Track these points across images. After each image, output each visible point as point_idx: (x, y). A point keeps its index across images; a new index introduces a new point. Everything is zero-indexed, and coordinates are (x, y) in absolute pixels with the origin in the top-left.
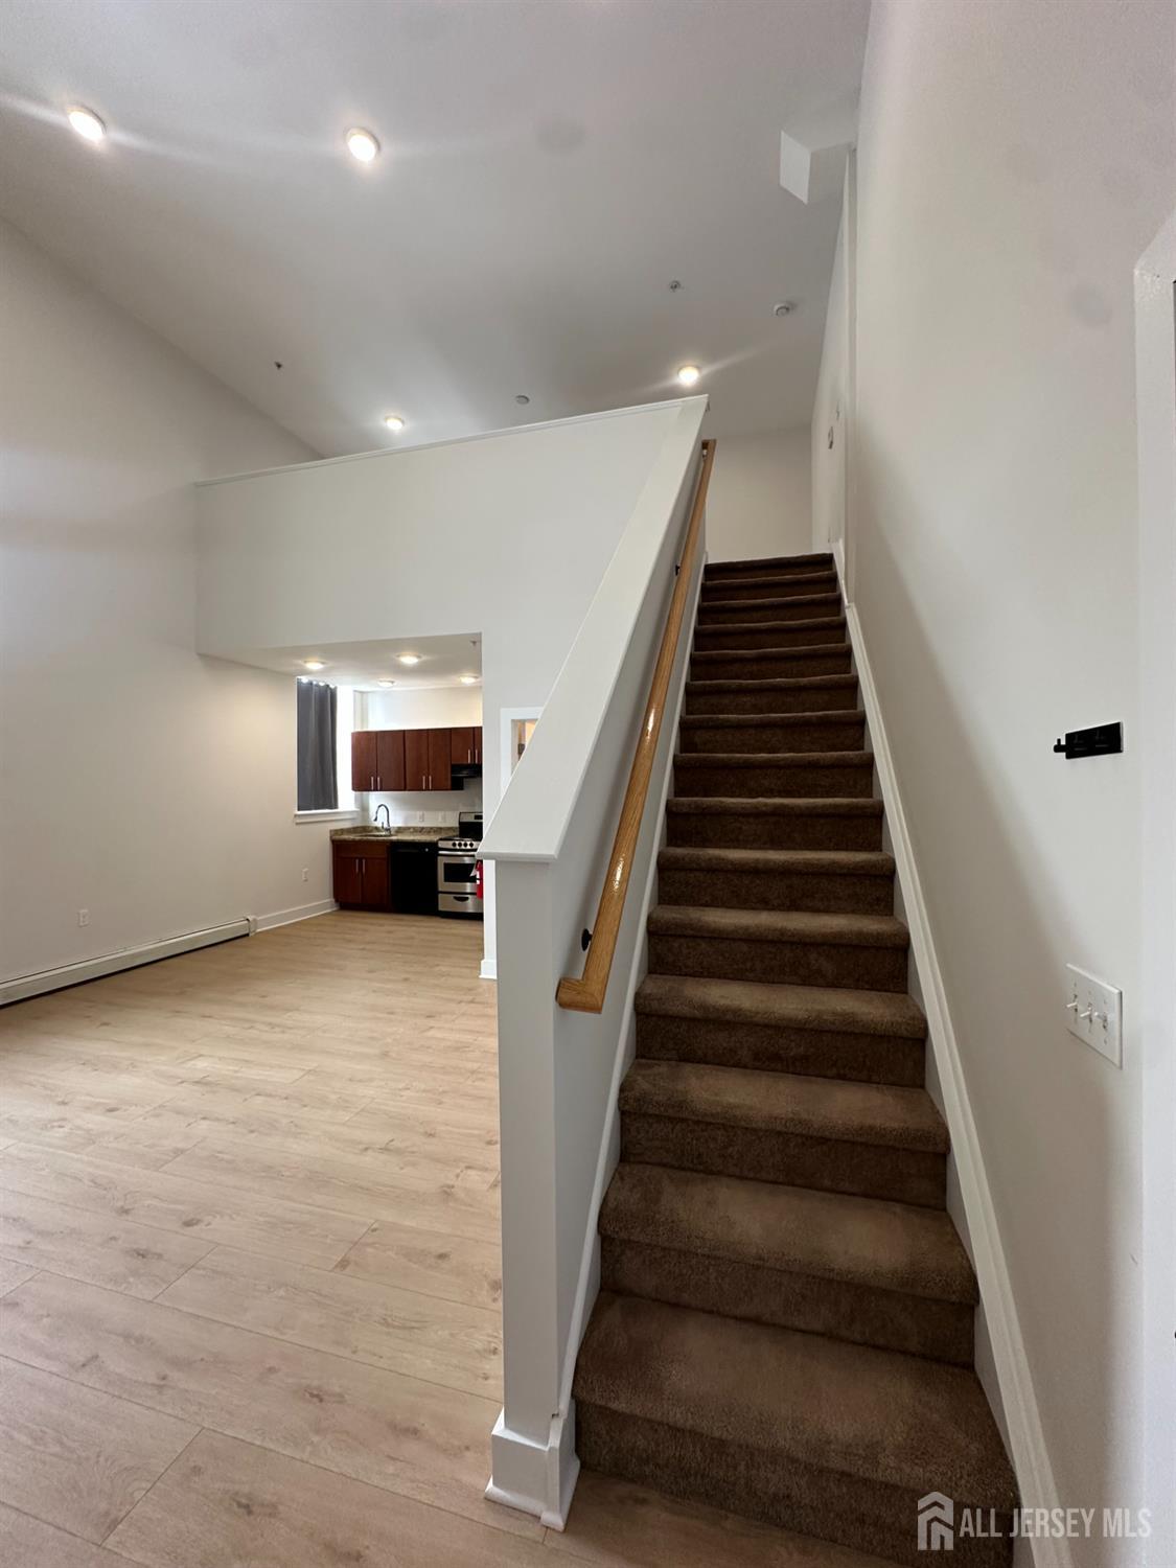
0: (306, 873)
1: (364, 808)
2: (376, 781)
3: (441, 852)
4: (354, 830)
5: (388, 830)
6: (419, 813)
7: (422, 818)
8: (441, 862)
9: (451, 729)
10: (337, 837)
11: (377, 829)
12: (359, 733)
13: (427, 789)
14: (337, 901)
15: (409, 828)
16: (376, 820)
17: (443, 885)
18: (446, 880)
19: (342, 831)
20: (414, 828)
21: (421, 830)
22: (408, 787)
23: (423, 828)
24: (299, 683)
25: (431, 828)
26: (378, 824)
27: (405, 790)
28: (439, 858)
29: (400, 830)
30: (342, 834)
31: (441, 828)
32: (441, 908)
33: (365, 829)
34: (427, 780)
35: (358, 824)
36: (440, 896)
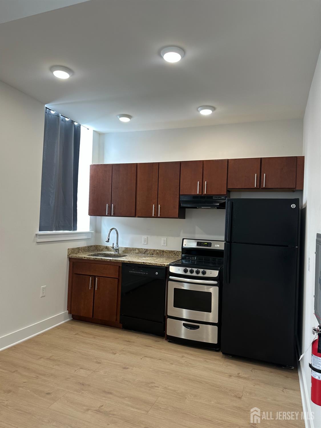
0: (43, 288)
1: (97, 230)
2: (110, 207)
3: (171, 277)
4: (88, 249)
5: (117, 250)
6: (144, 237)
7: (147, 242)
8: (171, 287)
9: (180, 163)
10: (74, 256)
11: (107, 248)
12: (98, 166)
13: (156, 216)
14: (70, 312)
15: (134, 249)
16: (108, 241)
17: (171, 310)
18: (176, 305)
19: (79, 250)
20: (139, 249)
21: (145, 252)
22: (137, 214)
23: (147, 250)
25: (154, 251)
26: (109, 245)
27: (135, 216)
28: (169, 282)
29: (127, 251)
30: (78, 252)
31: (163, 251)
32: (169, 333)
33: (96, 248)
34: (157, 208)
35: (92, 243)
36: (169, 320)
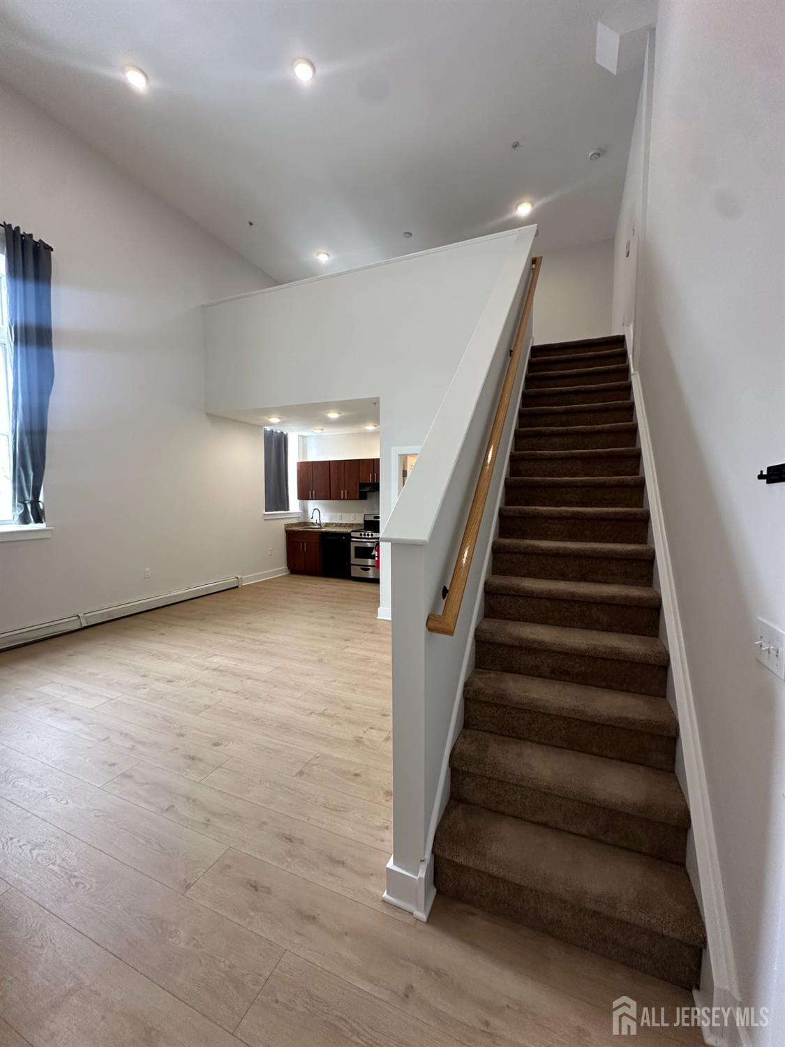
0: (270, 550)
1: (305, 511)
2: (312, 493)
3: (353, 539)
4: (299, 524)
5: (320, 525)
6: (339, 514)
7: (341, 517)
8: (353, 545)
9: (359, 460)
10: (289, 529)
11: (313, 523)
12: (302, 462)
13: (344, 499)
14: (289, 568)
15: (333, 524)
16: (312, 518)
17: (354, 560)
18: (356, 557)
19: (292, 525)
20: (336, 524)
21: (340, 525)
22: (332, 498)
23: (341, 524)
24: (265, 431)
25: (347, 524)
26: (314, 521)
27: (330, 499)
28: (352, 543)
29: (327, 525)
30: (292, 527)
31: (353, 524)
32: (353, 575)
33: (305, 524)
34: (344, 493)
35: (301, 520)
36: (352, 567)
